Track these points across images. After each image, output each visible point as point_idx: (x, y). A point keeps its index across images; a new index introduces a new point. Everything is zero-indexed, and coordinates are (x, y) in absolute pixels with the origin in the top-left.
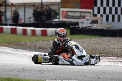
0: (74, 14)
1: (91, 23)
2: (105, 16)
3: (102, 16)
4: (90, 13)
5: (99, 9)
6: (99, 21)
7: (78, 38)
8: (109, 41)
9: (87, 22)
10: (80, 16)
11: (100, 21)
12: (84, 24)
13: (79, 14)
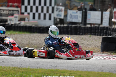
0: (3, 12)
1: (19, 21)
2: (31, 14)
3: (29, 14)
4: (18, 11)
5: (26, 8)
6: (26, 19)
7: (8, 34)
8: (40, 37)
9: (16, 20)
10: (9, 14)
11: (28, 18)
12: (13, 21)
13: (7, 12)
